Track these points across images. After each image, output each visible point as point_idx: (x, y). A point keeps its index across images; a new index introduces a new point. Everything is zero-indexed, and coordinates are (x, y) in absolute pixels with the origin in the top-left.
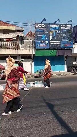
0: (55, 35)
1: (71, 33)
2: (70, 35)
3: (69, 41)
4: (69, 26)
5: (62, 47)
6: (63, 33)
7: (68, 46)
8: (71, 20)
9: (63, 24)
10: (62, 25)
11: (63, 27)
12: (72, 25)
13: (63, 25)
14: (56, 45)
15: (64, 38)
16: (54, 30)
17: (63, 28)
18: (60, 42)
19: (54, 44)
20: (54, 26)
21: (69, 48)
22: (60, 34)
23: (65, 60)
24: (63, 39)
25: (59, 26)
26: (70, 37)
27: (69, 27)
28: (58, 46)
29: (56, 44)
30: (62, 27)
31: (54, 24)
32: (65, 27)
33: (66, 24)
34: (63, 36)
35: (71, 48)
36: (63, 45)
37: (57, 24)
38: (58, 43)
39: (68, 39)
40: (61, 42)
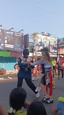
0: (10, 40)
1: (22, 40)
2: (22, 42)
3: (21, 46)
4: (21, 34)
5: (15, 50)
6: (16, 39)
8: (23, 30)
9: (16, 32)
10: (15, 33)
11: (16, 34)
12: (23, 34)
13: (16, 33)
14: (10, 48)
15: (17, 43)
16: (9, 36)
17: (16, 35)
18: (13, 46)
20: (9, 32)
21: (20, 52)
22: (14, 39)
23: (17, 62)
24: (16, 44)
25: (13, 33)
27: (21, 35)
28: (12, 49)
29: (10, 47)
30: (15, 34)
31: (9, 31)
32: (18, 34)
34: (16, 42)
35: (22, 52)
36: (16, 49)
37: (12, 32)
38: (11, 46)
39: (20, 44)
40: (14, 46)
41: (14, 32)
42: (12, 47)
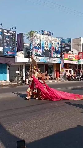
1: (15, 40)
2: (14, 43)
3: (13, 49)
4: (13, 32)
5: (4, 54)
6: (6, 39)
7: (11, 53)
8: (15, 27)
9: (6, 30)
10: (5, 31)
11: (6, 32)
12: (16, 32)
13: (7, 31)
15: (7, 45)
17: (6, 34)
18: (2, 48)
21: (12, 57)
22: (3, 40)
23: (8, 69)
24: (6, 46)
26: (14, 45)
27: (12, 34)
28: (0, 53)
30: (5, 32)
32: (9, 33)
33: (10, 30)
34: (6, 43)
35: (14, 56)
36: (6, 52)
39: (12, 46)
40: (3, 49)
41: (3, 30)
42: (1, 50)
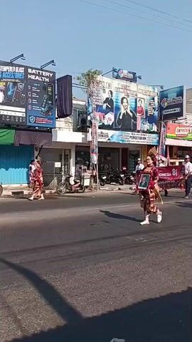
0: (13, 92)
1: (52, 92)
2: (51, 98)
3: (47, 112)
4: (48, 74)
5: (28, 124)
6: (32, 89)
7: (44, 122)
8: (53, 61)
9: (32, 68)
10: (30, 71)
11: (33, 74)
12: (54, 73)
13: (34, 71)
14: (15, 117)
15: (35, 101)
16: (10, 80)
17: (33, 77)
18: (24, 110)
19: (9, 113)
20: (10, 69)
21: (45, 129)
22: (26, 90)
23: (36, 158)
24: (32, 104)
25: (22, 70)
26: (50, 102)
27: (47, 77)
28: (19, 120)
29: (13, 114)
30: (31, 74)
31: (10, 64)
32: (39, 75)
33: (42, 70)
34: (32, 98)
35: (51, 128)
36: (32, 120)
37: (20, 66)
38: (18, 112)
39: (45, 106)
40: (26, 112)
41: (26, 68)
42: (20, 115)
